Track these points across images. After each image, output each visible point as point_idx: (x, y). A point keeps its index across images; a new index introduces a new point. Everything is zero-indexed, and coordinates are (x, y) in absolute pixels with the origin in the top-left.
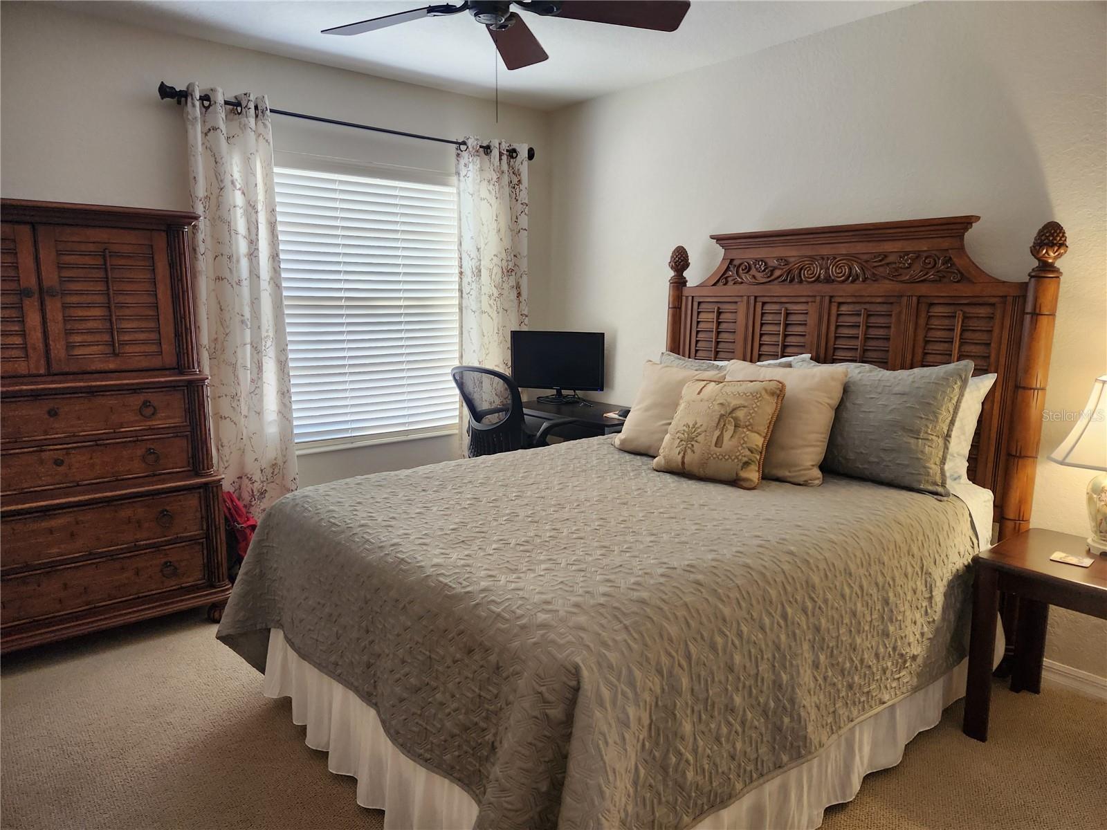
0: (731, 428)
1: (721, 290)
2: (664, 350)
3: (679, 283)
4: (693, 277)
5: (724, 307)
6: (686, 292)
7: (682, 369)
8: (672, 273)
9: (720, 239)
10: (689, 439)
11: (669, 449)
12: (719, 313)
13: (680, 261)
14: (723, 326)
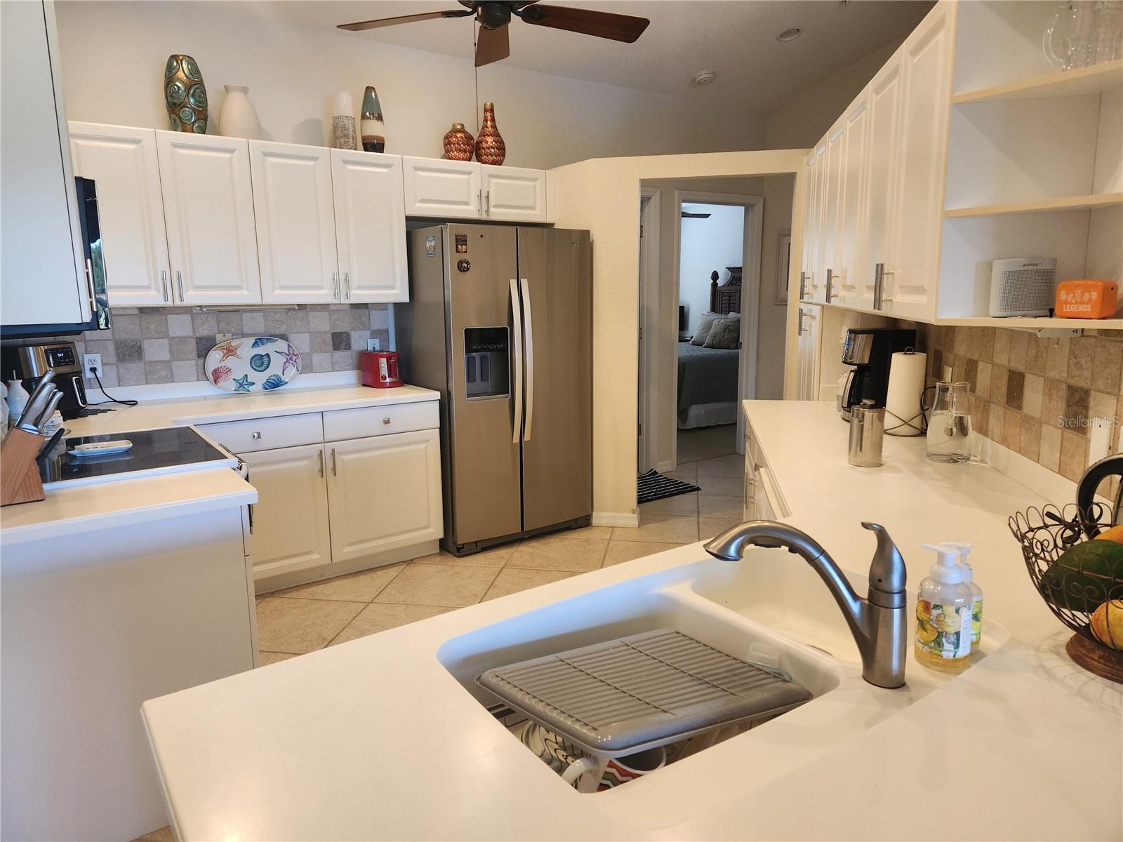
0: (727, 332)
1: (729, 288)
2: (709, 311)
3: (714, 285)
4: (720, 282)
5: (732, 294)
6: (717, 289)
7: (714, 316)
8: (712, 281)
9: (729, 269)
10: (715, 336)
11: (708, 340)
12: (730, 297)
13: (715, 276)
14: (731, 301)
